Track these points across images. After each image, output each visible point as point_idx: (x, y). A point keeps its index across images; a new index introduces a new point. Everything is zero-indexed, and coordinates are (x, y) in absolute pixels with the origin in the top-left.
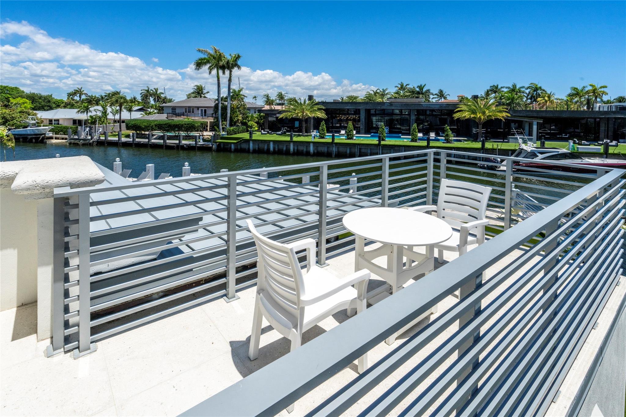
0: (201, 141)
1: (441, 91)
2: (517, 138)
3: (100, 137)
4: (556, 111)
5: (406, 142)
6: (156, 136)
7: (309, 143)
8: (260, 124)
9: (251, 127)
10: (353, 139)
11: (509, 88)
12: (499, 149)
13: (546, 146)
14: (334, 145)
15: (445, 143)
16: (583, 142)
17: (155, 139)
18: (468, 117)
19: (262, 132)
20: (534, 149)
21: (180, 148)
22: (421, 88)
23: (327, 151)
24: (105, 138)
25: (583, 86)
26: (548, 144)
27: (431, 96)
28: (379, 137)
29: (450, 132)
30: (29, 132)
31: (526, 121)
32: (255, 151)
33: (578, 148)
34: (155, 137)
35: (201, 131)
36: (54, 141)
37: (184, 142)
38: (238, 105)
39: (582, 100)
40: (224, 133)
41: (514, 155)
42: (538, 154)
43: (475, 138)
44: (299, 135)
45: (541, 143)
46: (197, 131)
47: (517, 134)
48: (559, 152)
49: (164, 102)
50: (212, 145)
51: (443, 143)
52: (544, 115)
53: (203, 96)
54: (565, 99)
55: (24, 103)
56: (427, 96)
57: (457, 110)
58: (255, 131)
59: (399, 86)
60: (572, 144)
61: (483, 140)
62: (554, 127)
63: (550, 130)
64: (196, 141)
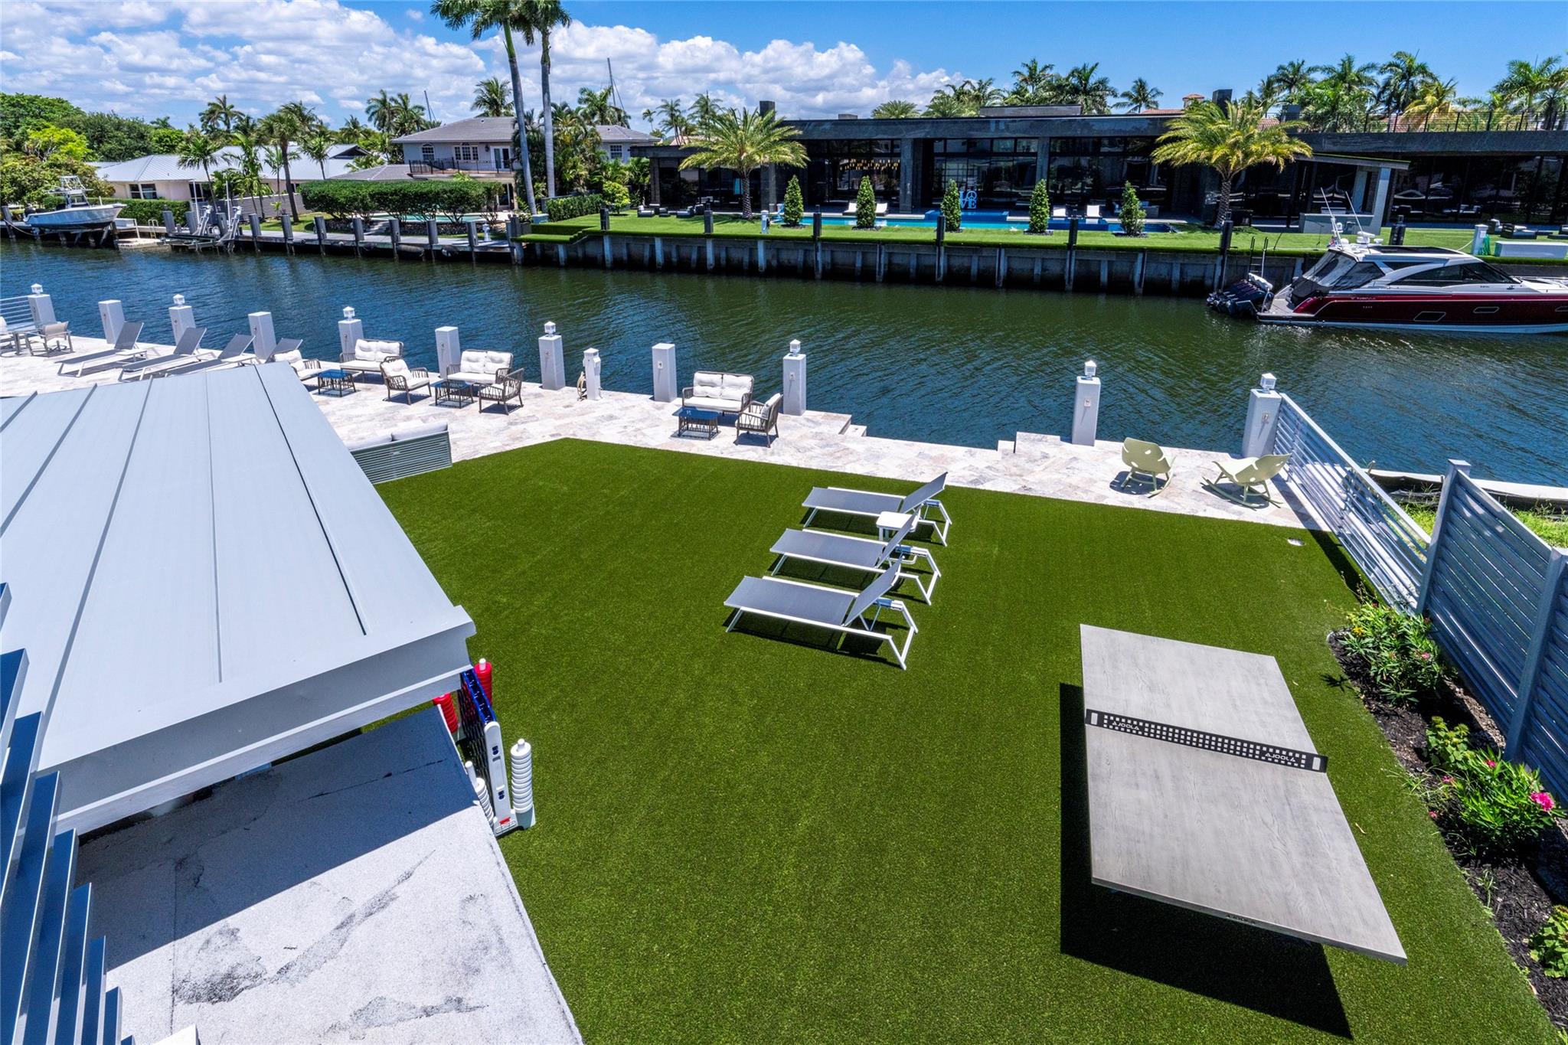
0: (487, 237)
1: (1141, 86)
2: (1328, 220)
3: (241, 229)
4: (1456, 134)
5: (1014, 233)
6: (380, 225)
7: (753, 239)
8: (642, 186)
9: (611, 197)
10: (872, 227)
11: (1330, 70)
12: (1268, 254)
13: (1407, 242)
14: (819, 245)
15: (1122, 235)
16: (1517, 227)
17: (377, 233)
18: (1192, 157)
19: (639, 211)
20: (1374, 252)
21: (432, 256)
22: (1082, 74)
23: (805, 261)
24: (254, 233)
25: (1546, 58)
26: (1413, 235)
27: (1110, 100)
28: (940, 221)
29: (1137, 204)
30: (68, 221)
31: (1362, 167)
32: (618, 265)
33: (1499, 247)
34: (376, 228)
35: (489, 210)
36: (138, 242)
37: (444, 241)
38: (577, 136)
39: (1534, 102)
40: (540, 215)
41: (1312, 271)
42: (1384, 269)
43: (1206, 220)
44: (735, 219)
45: (1392, 234)
46: (478, 209)
47: (1330, 205)
48: (1447, 260)
49: (403, 132)
50: (512, 248)
51: (1117, 235)
52: (1414, 148)
53: (503, 111)
54: (1484, 100)
55: (65, 142)
56: (1098, 99)
57: (1163, 137)
58: (624, 206)
59: (1026, 72)
60: (1483, 234)
61: (1227, 225)
62: (1439, 184)
63: (1428, 192)
64: (470, 238)
